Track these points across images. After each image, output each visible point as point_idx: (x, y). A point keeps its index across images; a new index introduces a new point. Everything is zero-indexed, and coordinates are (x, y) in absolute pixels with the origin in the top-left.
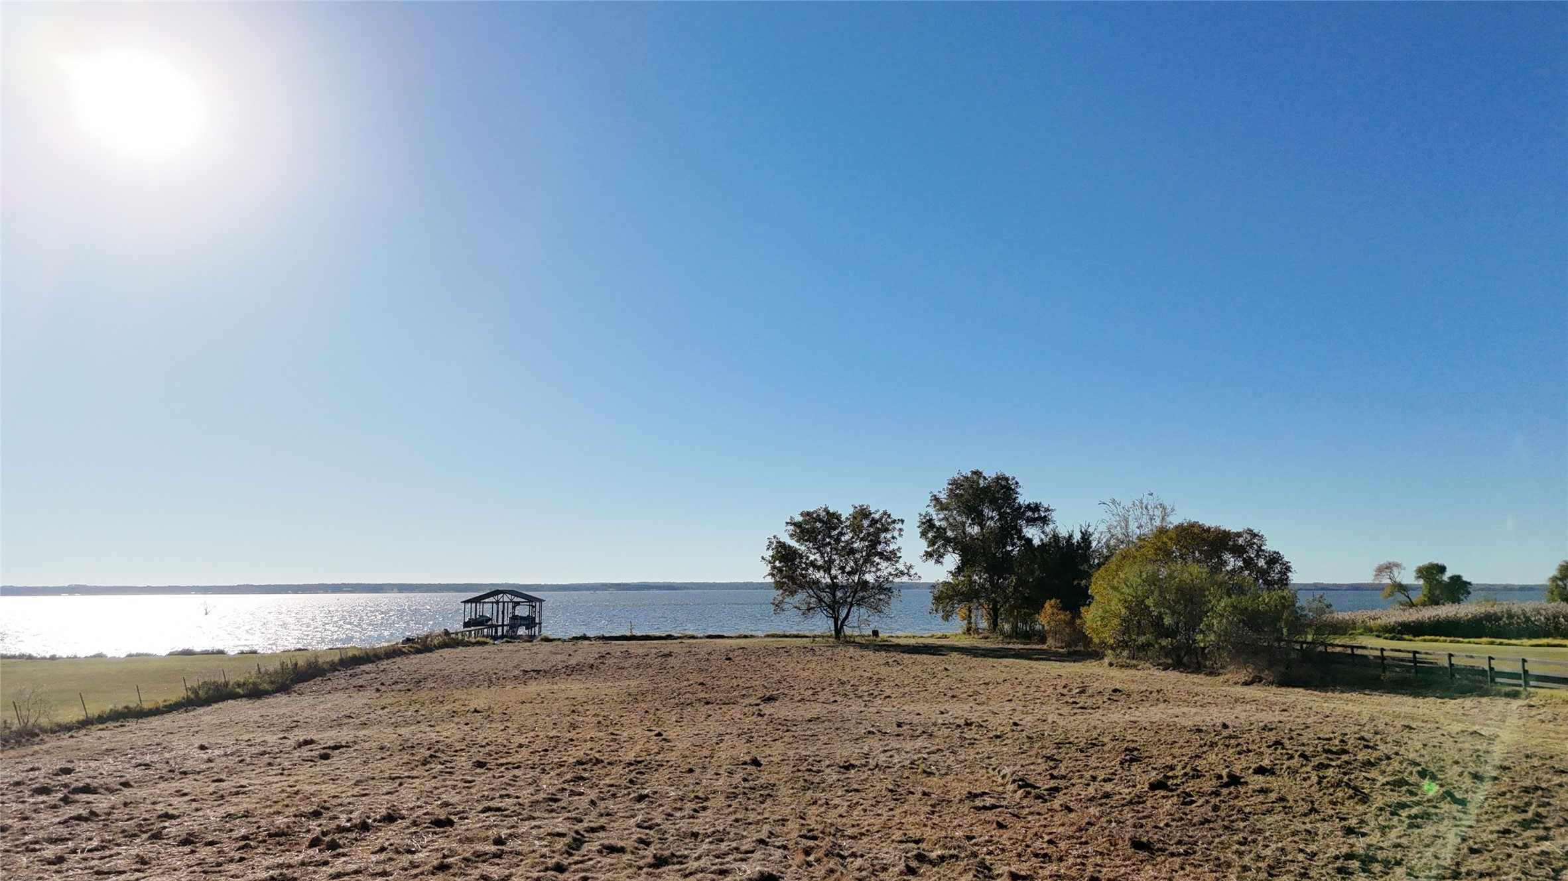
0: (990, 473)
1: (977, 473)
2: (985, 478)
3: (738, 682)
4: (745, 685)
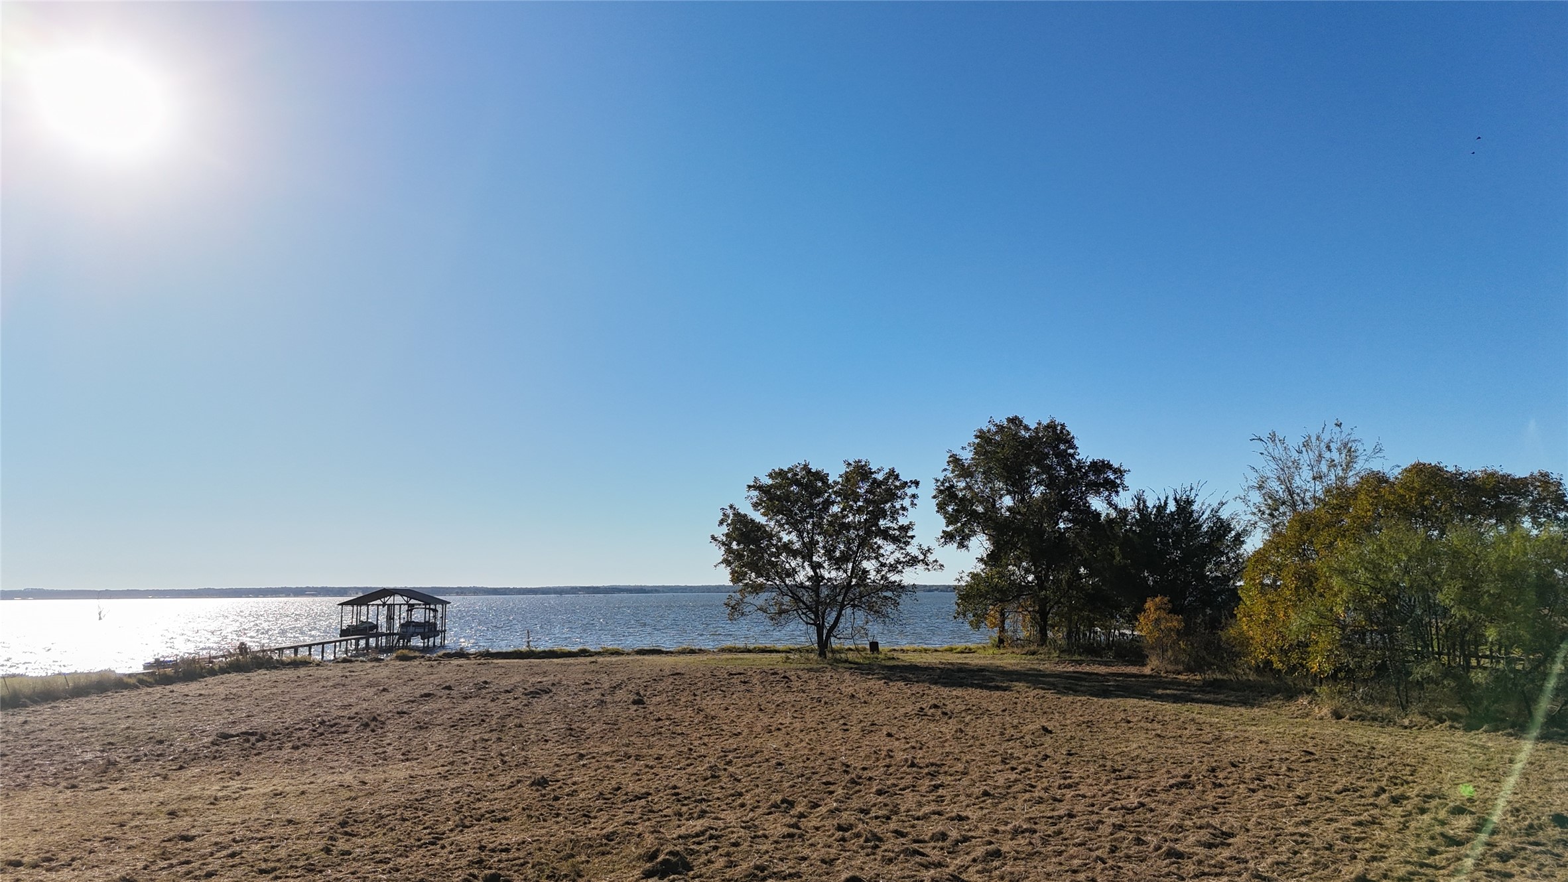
0: (1034, 420)
1: (1015, 421)
2: (1026, 427)
3: (625, 777)
4: (638, 789)
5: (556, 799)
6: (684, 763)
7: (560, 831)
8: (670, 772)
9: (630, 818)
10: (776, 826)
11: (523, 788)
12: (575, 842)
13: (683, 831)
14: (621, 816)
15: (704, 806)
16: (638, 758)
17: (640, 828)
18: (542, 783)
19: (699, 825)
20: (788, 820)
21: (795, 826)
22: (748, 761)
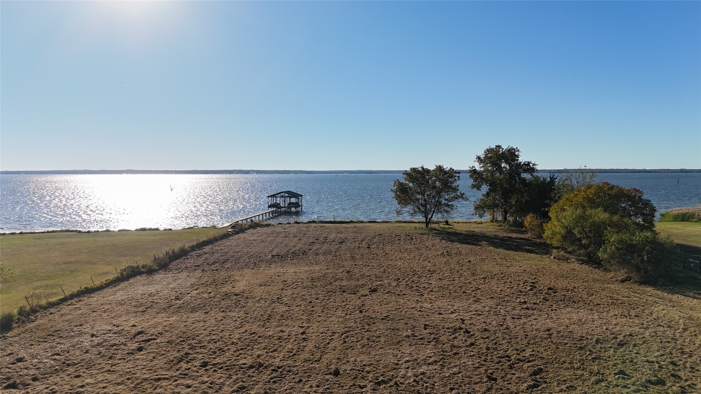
0: (505, 147)
1: (499, 147)
2: (503, 149)
3: (365, 271)
4: (368, 274)
5: (352, 276)
6: (379, 268)
7: (354, 283)
8: (375, 270)
9: (367, 281)
10: (394, 284)
11: (344, 273)
12: (357, 285)
13: (376, 284)
14: (364, 281)
15: (381, 279)
16: (368, 266)
17: (368, 283)
18: (348, 272)
19: (379, 283)
20: (397, 283)
21: (398, 284)
22: (393, 268)
